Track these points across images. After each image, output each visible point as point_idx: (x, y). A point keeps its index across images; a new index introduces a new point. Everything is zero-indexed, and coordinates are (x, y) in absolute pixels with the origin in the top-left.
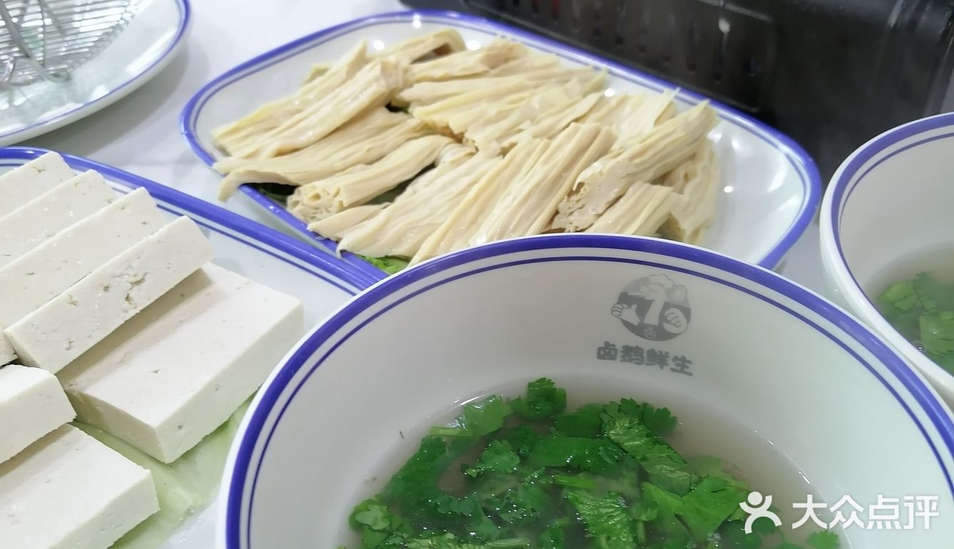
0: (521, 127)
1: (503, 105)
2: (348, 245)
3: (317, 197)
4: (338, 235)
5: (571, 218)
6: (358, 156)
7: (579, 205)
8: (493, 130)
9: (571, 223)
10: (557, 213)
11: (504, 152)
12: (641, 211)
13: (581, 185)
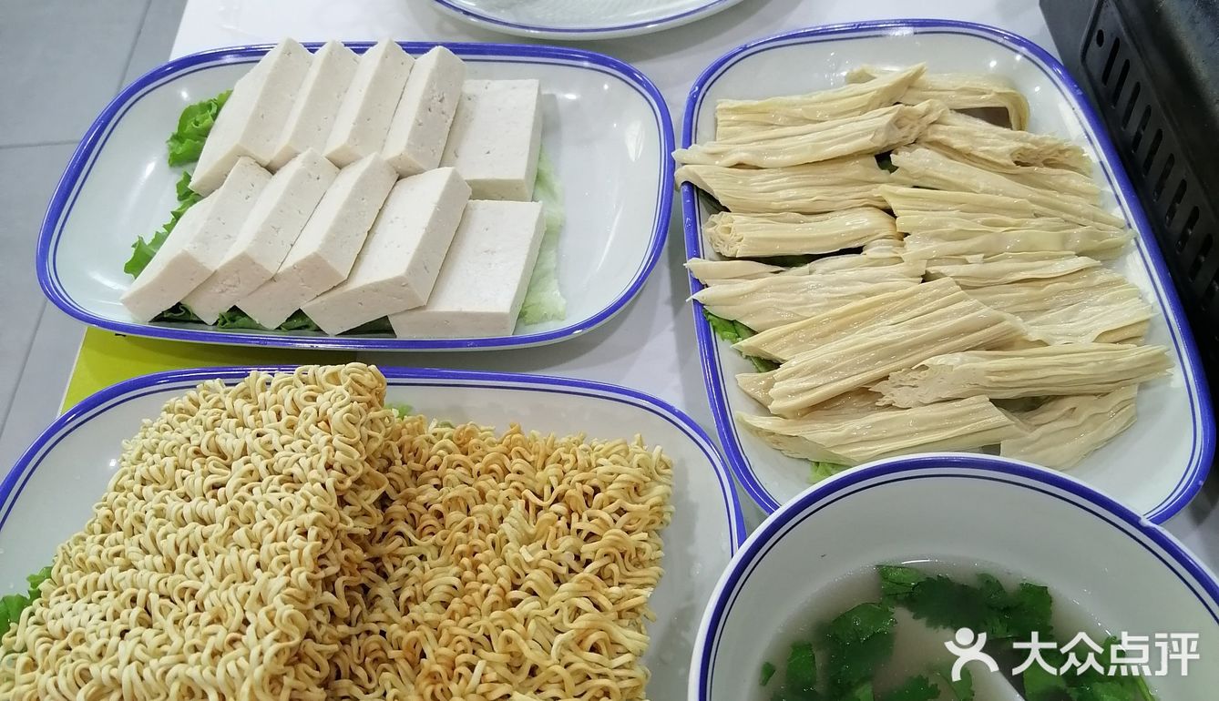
0: (968, 258)
1: (976, 223)
2: (703, 298)
3: (729, 230)
4: (707, 281)
5: (895, 391)
6: (802, 203)
7: (913, 384)
8: (934, 247)
9: (893, 395)
10: (886, 378)
11: (926, 278)
12: (958, 426)
13: (924, 367)
